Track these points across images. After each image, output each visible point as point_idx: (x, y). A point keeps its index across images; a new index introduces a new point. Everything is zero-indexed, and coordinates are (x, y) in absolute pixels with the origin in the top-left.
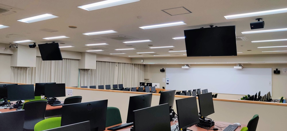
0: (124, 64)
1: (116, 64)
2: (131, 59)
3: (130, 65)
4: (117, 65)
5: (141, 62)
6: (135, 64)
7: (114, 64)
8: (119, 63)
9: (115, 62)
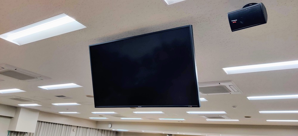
0: (85, 129)
1: (72, 128)
2: (97, 122)
3: (94, 130)
4: (73, 130)
5: (108, 127)
6: (102, 130)
7: (69, 128)
8: (78, 127)
9: (71, 126)
